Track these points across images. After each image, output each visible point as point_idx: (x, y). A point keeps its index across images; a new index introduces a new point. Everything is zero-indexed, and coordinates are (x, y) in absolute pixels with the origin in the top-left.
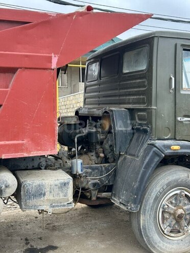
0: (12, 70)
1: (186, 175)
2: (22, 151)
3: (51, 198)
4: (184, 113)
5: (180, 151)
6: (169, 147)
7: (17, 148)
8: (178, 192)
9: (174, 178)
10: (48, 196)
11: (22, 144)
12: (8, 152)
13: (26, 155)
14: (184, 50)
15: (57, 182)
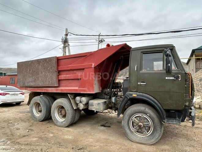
0: (83, 69)
1: (144, 108)
2: (85, 91)
3: (95, 107)
4: (141, 81)
5: (136, 97)
6: (131, 95)
7: (84, 91)
8: (141, 115)
9: (137, 108)
10: (94, 106)
11: (85, 90)
12: (82, 91)
13: (86, 93)
14: (143, 54)
15: (97, 103)
